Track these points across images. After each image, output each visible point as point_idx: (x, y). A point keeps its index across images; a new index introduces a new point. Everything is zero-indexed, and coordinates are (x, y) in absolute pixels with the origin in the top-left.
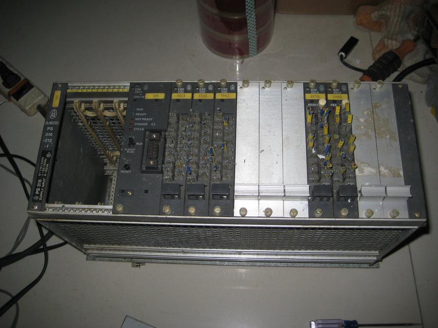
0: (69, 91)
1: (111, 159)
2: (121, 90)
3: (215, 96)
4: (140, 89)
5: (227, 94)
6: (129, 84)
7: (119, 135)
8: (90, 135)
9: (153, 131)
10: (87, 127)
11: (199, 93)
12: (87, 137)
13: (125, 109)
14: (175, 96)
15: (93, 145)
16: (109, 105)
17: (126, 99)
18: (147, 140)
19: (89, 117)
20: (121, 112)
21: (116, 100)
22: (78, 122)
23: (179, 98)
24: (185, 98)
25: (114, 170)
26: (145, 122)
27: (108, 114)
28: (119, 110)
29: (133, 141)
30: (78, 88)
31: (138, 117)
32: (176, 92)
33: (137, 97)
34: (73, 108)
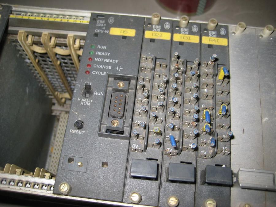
0: (11, 16)
1: (59, 100)
2: (78, 22)
3: (201, 39)
4: (103, 22)
5: (216, 39)
6: (90, 15)
7: (70, 77)
8: (38, 73)
9: (118, 78)
10: (35, 64)
11: (180, 33)
12: (36, 76)
13: (81, 47)
14: (148, 35)
15: (41, 85)
16: (62, 41)
17: (84, 34)
18: (110, 89)
19: (37, 53)
20: (75, 50)
21: (71, 34)
22: (25, 59)
23: (154, 37)
24: (161, 38)
25: (62, 111)
26: (108, 64)
27: (59, 51)
28: (74, 48)
29: (90, 88)
30: (24, 14)
31: (98, 56)
32: (151, 29)
33: (99, 31)
34: (16, 41)
